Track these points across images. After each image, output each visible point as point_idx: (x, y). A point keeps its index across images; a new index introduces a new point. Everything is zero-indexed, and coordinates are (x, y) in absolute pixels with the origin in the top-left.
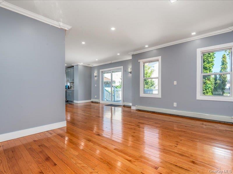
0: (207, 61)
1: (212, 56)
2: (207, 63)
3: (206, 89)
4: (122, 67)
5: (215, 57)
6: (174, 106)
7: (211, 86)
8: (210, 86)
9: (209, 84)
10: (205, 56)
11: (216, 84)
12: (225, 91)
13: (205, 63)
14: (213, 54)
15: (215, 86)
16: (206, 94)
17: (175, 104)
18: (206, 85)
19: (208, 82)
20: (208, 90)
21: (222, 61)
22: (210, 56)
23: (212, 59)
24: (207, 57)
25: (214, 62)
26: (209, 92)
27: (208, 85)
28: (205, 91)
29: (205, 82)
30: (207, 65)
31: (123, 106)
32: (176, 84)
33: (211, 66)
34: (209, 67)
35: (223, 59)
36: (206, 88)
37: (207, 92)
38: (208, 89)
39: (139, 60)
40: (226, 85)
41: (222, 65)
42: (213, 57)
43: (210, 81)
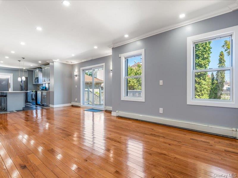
0: (201, 57)
1: (208, 51)
2: (202, 59)
3: (201, 91)
4: (104, 64)
5: (211, 53)
6: (160, 112)
7: (207, 87)
8: (205, 86)
9: (204, 84)
10: (200, 51)
11: (213, 84)
12: (222, 92)
13: (200, 60)
14: (209, 49)
15: (212, 86)
16: (201, 96)
17: (161, 110)
18: (201, 85)
19: (204, 82)
20: (203, 92)
21: (220, 59)
22: (205, 50)
23: (207, 55)
24: (202, 52)
25: (210, 59)
26: (205, 94)
27: (203, 86)
28: (200, 93)
29: (200, 82)
30: (202, 62)
31: (105, 111)
32: (162, 84)
33: (207, 62)
34: (205, 65)
35: (221, 56)
36: (200, 89)
37: (202, 94)
38: (204, 90)
39: (120, 55)
40: (224, 85)
41: (220, 63)
42: (209, 53)
43: (206, 81)
